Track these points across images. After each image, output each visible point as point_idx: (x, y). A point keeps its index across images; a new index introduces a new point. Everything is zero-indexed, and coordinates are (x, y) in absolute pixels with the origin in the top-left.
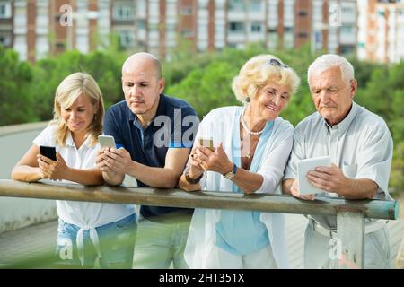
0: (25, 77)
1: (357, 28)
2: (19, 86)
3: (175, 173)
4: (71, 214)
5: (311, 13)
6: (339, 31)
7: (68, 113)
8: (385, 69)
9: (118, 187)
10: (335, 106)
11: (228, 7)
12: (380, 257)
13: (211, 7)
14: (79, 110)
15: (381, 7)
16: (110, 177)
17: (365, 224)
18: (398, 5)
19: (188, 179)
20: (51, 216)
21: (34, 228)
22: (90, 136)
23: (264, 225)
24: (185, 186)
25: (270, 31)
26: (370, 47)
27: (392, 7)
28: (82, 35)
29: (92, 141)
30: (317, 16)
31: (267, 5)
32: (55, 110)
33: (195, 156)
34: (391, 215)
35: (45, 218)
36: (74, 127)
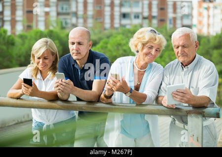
0: (11, 43)
1: (192, 17)
2: (8, 48)
3: (98, 93)
4: (40, 116)
5: (167, 8)
6: (182, 18)
7: (39, 60)
8: (208, 38)
9: (66, 101)
10: (187, 56)
11: (121, 5)
12: (211, 139)
13: (112, 5)
14: (45, 58)
15: (205, 5)
16: (62, 96)
17: (203, 121)
18: (215, 4)
19: (106, 96)
20: (26, 119)
21: (17, 125)
22: (51, 73)
23: (147, 122)
24: (104, 100)
25: (144, 18)
26: (199, 27)
27: (211, 5)
28: (41, 21)
29: (52, 75)
30: (170, 10)
31: (143, 4)
32: (32, 58)
33: (109, 83)
34: (217, 116)
35: (23, 120)
36: (42, 68)
